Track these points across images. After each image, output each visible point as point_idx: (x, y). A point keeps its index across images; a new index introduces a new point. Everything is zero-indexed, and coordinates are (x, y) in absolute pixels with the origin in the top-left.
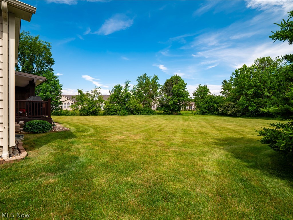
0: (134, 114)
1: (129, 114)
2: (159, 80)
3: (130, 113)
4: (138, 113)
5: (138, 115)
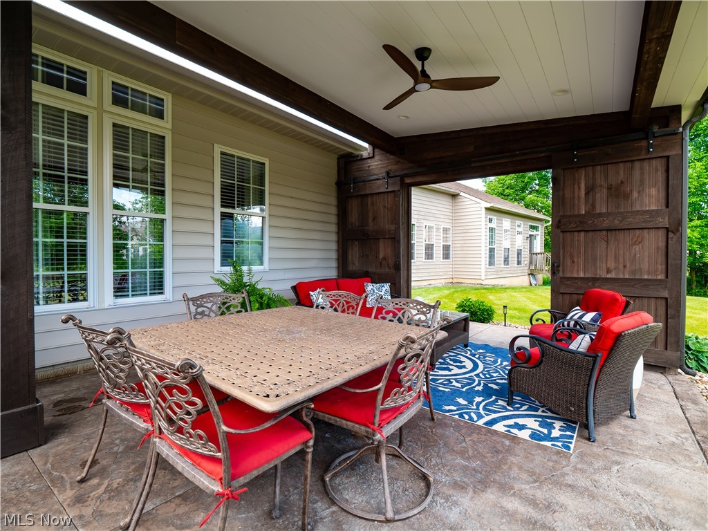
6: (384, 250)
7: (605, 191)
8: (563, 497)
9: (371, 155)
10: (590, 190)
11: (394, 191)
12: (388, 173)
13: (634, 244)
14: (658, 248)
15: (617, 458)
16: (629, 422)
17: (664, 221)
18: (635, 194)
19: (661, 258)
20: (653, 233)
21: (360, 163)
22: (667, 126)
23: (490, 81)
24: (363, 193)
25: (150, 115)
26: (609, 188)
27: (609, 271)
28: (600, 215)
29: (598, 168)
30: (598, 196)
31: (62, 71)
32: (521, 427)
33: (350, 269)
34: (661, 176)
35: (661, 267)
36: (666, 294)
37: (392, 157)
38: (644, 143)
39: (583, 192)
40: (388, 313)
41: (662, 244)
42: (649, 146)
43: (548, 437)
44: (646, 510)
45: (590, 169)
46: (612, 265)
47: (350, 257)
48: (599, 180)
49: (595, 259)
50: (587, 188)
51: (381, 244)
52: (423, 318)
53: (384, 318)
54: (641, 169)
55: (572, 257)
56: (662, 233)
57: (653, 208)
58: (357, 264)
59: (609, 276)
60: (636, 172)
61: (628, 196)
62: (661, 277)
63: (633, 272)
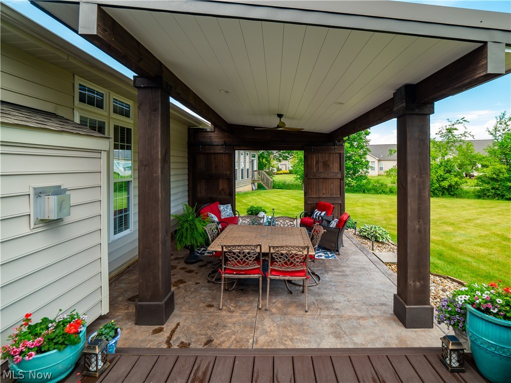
6: (222, 185)
7: (322, 163)
8: (344, 269)
9: (213, 131)
10: (317, 162)
11: (229, 153)
12: (225, 143)
13: (331, 184)
14: (338, 185)
15: (347, 257)
16: (343, 248)
17: (339, 176)
18: (331, 165)
19: (339, 189)
20: (336, 180)
21: (205, 133)
22: (340, 142)
24: (207, 152)
25: (119, 114)
26: (323, 162)
27: (323, 194)
28: (321, 173)
29: (320, 154)
30: (320, 165)
31: (94, 93)
32: (321, 256)
33: (199, 196)
34: (338, 159)
35: (339, 192)
36: (340, 202)
37: (226, 134)
38: (334, 147)
39: (315, 163)
41: (339, 184)
42: (335, 148)
43: (329, 257)
44: (360, 266)
45: (317, 154)
46: (324, 192)
47: (199, 189)
48: (320, 159)
49: (319, 190)
51: (221, 182)
52: (292, 223)
54: (333, 156)
55: (311, 189)
56: (339, 180)
57: (336, 171)
58: (204, 193)
59: (323, 196)
60: (331, 157)
61: (329, 166)
62: (339, 196)
63: (331, 195)
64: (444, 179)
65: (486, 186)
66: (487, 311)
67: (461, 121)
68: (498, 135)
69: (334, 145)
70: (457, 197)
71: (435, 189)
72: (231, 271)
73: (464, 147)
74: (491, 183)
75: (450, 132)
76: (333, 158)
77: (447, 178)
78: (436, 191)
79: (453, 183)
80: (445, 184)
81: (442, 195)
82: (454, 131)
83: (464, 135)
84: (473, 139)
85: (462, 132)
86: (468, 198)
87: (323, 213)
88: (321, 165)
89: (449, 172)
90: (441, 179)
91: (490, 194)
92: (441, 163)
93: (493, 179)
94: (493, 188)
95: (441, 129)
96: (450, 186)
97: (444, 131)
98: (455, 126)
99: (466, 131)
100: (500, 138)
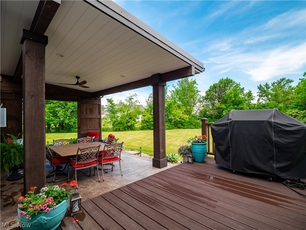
0: (179, 128)
1: (172, 128)
2: (197, 84)
3: (173, 126)
4: (184, 126)
5: (184, 128)
6: (11, 125)
7: (89, 109)
10: (86, 109)
12: (14, 92)
13: (94, 121)
17: (99, 117)
18: (94, 111)
19: (99, 124)
22: (98, 98)
23: (88, 87)
26: (90, 109)
27: (90, 128)
28: (88, 115)
29: (88, 104)
34: (98, 107)
35: (98, 126)
36: (99, 131)
37: (15, 85)
38: (95, 101)
39: (85, 109)
40: (81, 142)
41: (98, 121)
45: (86, 104)
46: (90, 126)
48: (88, 107)
49: (87, 125)
50: (85, 108)
51: (10, 122)
53: (80, 143)
54: (95, 106)
55: (83, 125)
56: (98, 119)
57: (97, 114)
60: (94, 106)
61: (93, 111)
62: (98, 128)
63: (94, 127)
64: (129, 122)
65: (145, 125)
66: (199, 142)
67: (135, 95)
68: (148, 102)
69: (96, 100)
70: (134, 130)
71: (125, 127)
72: (81, 165)
73: (136, 107)
74: (146, 123)
75: (130, 100)
76: (95, 107)
77: (130, 122)
78: (125, 128)
79: (133, 124)
80: (129, 124)
81: (128, 130)
82: (132, 99)
83: (136, 101)
84: (139, 104)
85: (136, 100)
86: (138, 130)
87: (94, 138)
88: (88, 110)
89: (130, 118)
90: (127, 122)
91: (146, 128)
92: (127, 114)
93: (147, 121)
94: (147, 125)
95: (127, 98)
96: (131, 125)
97: (128, 99)
98: (133, 97)
99: (137, 99)
100: (149, 103)
